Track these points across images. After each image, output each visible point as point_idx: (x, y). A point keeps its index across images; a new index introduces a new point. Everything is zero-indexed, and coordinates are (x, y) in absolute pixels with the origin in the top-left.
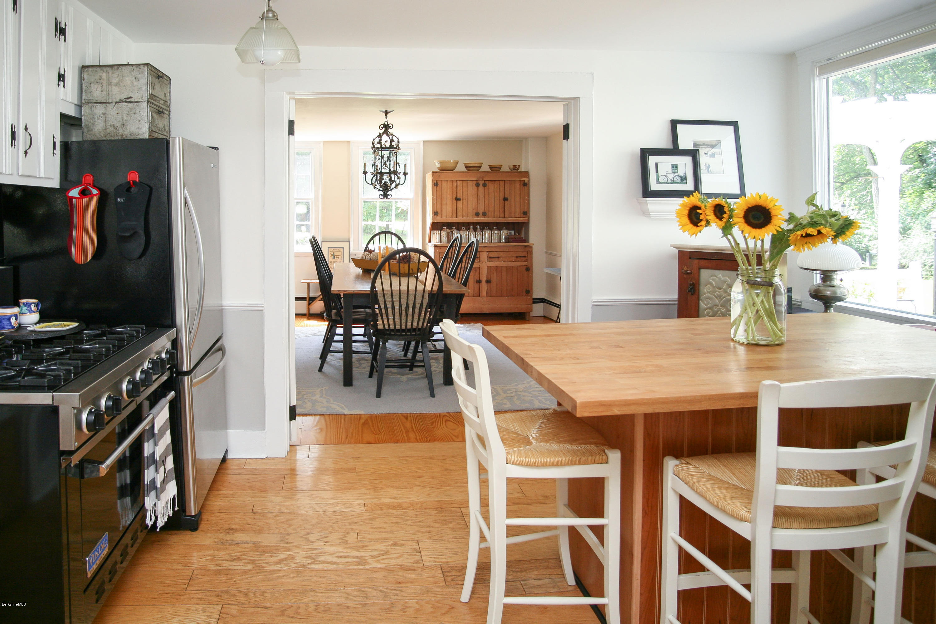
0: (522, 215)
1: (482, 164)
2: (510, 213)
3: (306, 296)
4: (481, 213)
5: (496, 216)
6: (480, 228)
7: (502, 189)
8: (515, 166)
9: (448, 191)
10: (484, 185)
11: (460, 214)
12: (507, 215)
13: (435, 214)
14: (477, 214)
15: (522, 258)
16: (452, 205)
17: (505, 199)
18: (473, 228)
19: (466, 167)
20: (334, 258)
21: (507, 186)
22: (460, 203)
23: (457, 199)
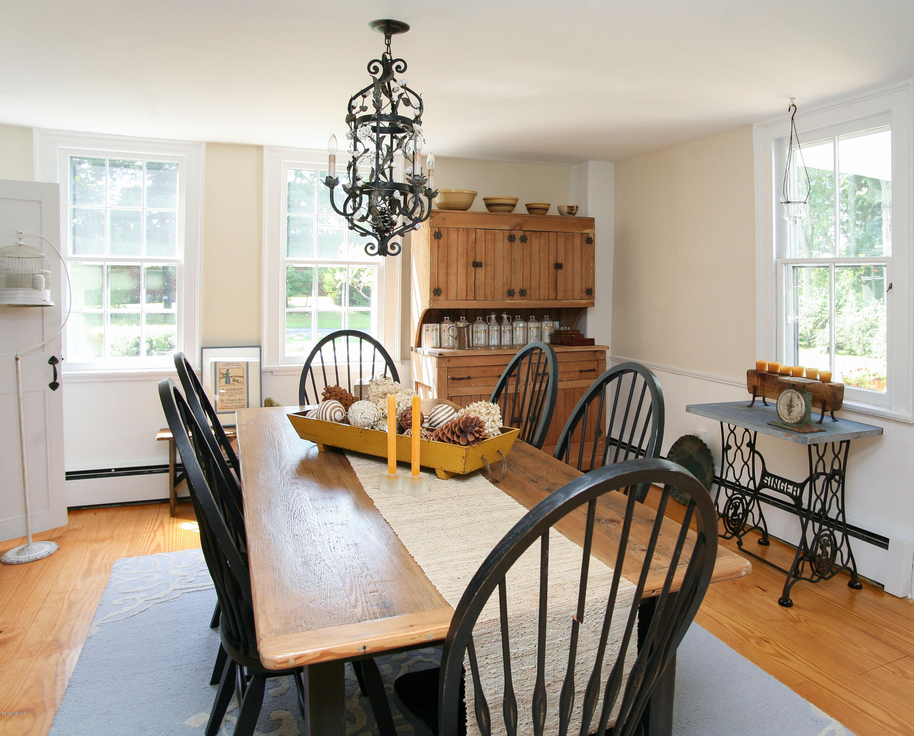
0: (584, 295)
1: (517, 200)
2: (566, 291)
3: (168, 463)
4: (517, 291)
5: (542, 297)
6: (508, 319)
7: (552, 246)
8: (571, 208)
9: (460, 249)
10: (523, 239)
11: (481, 293)
12: (560, 296)
13: (436, 292)
14: (511, 293)
15: (589, 373)
16: (467, 276)
17: (558, 266)
18: (496, 318)
19: (488, 206)
20: (228, 382)
21: (561, 241)
22: (481, 272)
23: (477, 265)
